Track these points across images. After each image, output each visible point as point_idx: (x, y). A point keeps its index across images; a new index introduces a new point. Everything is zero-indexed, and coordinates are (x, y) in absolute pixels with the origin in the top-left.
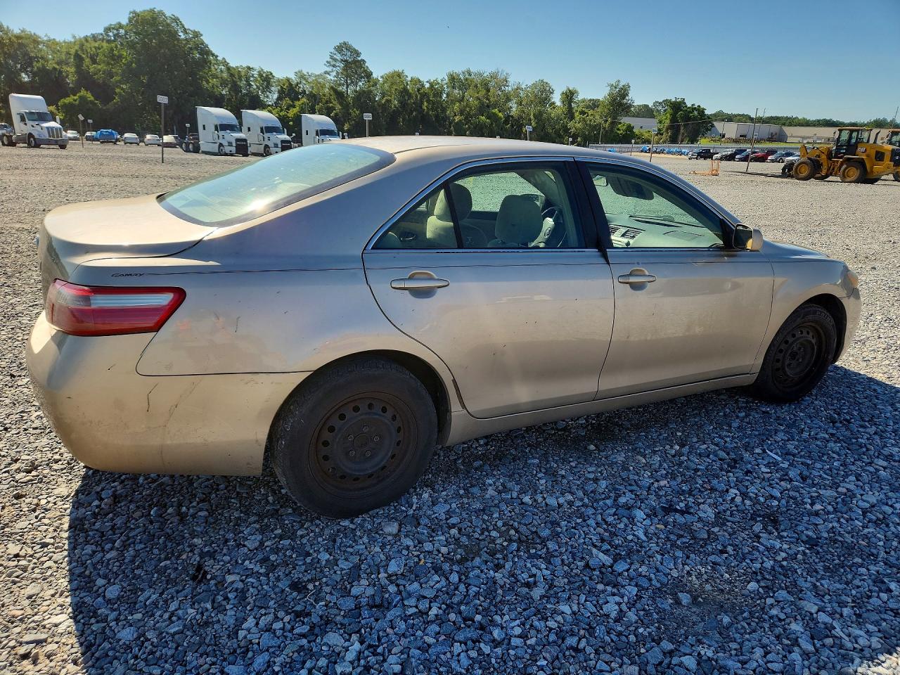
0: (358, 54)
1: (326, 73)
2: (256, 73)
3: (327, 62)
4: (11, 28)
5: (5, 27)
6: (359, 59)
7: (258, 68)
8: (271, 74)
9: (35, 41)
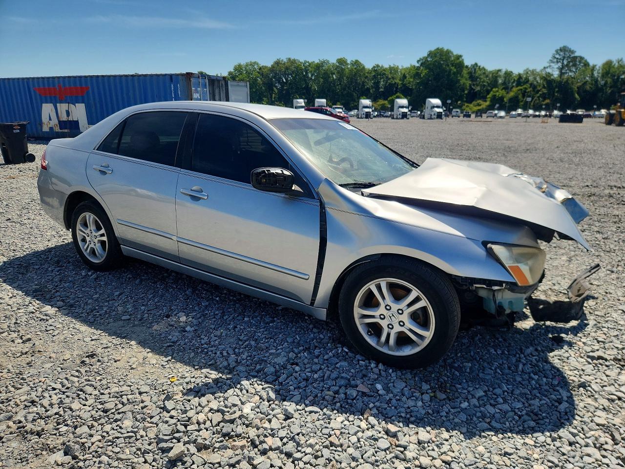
0: (573, 52)
1: (545, 68)
2: (502, 73)
3: (550, 60)
4: (383, 65)
5: (381, 66)
6: (573, 55)
7: (504, 71)
8: (512, 72)
9: (394, 70)
